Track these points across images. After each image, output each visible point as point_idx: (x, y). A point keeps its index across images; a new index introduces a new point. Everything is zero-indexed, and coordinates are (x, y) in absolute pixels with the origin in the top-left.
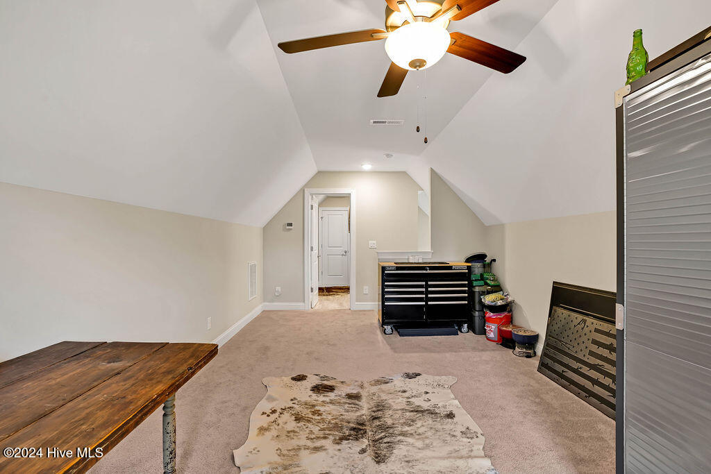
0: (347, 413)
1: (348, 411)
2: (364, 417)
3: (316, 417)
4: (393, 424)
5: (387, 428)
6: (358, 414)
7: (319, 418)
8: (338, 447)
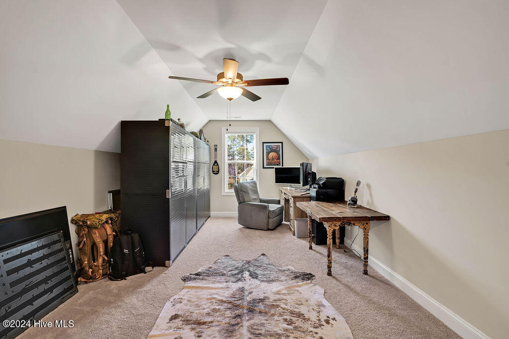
0: (262, 322)
1: (262, 325)
2: (247, 318)
3: (288, 317)
4: (225, 311)
5: (231, 308)
6: (252, 322)
7: (285, 317)
8: (266, 295)
